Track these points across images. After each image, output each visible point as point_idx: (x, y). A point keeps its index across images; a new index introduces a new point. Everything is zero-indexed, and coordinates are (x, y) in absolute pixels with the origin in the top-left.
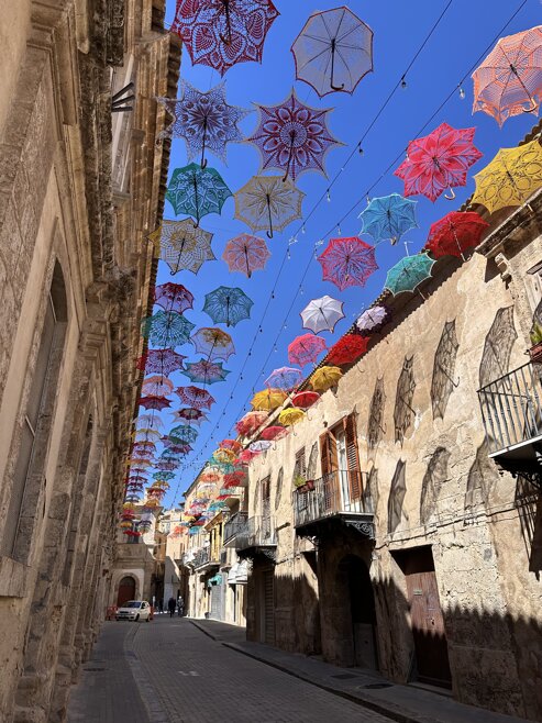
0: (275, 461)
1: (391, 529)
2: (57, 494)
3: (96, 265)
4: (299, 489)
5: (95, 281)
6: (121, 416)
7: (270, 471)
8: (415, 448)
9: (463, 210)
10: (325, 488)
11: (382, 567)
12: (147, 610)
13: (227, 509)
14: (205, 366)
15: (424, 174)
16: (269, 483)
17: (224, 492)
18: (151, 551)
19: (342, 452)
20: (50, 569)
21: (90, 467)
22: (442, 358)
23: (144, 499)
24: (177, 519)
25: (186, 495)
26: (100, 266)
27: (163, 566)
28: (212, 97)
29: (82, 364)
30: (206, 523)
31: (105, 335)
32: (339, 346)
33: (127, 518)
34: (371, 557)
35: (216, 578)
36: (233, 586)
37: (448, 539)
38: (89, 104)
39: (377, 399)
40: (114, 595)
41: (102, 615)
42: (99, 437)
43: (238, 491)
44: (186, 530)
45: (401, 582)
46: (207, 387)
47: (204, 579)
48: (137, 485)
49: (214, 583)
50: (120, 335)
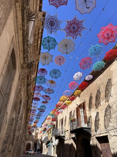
0: (64, 114)
1: (96, 131)
2: (11, 118)
3: (24, 58)
4: (71, 121)
5: (24, 63)
6: (29, 101)
7: (63, 117)
8: (102, 110)
9: (113, 49)
10: (78, 121)
11: (94, 142)
12: (33, 152)
13: (52, 127)
14: (49, 90)
15: (104, 38)
16: (63, 120)
17: (51, 122)
18: (34, 137)
19: (82, 112)
20: (7, 140)
21: (20, 113)
22: (108, 87)
23: (33, 124)
24: (40, 129)
25: (42, 124)
26: (25, 59)
27: (37, 141)
28: (54, 17)
29: (20, 83)
30: (47, 130)
31: (26, 76)
32: (81, 85)
33: (29, 129)
34: (90, 139)
35: (49, 144)
36: (54, 146)
37: (112, 134)
38: (24, 8)
39: (91, 98)
40: (25, 148)
41: (22, 153)
42: (23, 106)
43: (55, 123)
44: (42, 132)
45: (99, 146)
46: (49, 95)
47: (46, 144)
48: (32, 120)
49: (49, 145)
50: (29, 79)
